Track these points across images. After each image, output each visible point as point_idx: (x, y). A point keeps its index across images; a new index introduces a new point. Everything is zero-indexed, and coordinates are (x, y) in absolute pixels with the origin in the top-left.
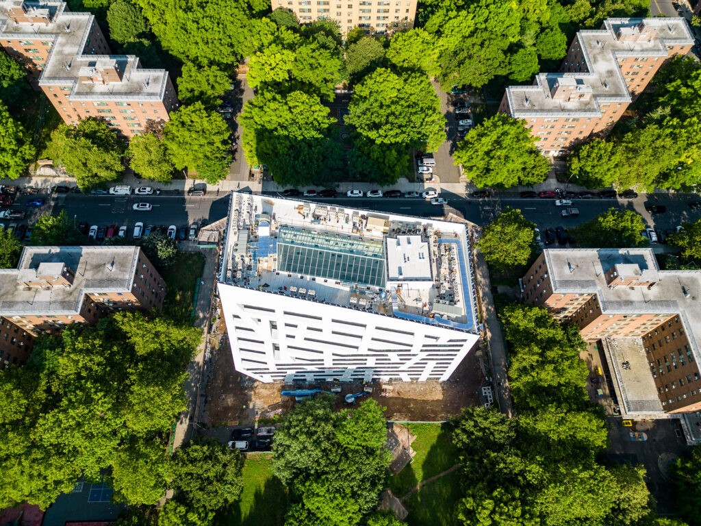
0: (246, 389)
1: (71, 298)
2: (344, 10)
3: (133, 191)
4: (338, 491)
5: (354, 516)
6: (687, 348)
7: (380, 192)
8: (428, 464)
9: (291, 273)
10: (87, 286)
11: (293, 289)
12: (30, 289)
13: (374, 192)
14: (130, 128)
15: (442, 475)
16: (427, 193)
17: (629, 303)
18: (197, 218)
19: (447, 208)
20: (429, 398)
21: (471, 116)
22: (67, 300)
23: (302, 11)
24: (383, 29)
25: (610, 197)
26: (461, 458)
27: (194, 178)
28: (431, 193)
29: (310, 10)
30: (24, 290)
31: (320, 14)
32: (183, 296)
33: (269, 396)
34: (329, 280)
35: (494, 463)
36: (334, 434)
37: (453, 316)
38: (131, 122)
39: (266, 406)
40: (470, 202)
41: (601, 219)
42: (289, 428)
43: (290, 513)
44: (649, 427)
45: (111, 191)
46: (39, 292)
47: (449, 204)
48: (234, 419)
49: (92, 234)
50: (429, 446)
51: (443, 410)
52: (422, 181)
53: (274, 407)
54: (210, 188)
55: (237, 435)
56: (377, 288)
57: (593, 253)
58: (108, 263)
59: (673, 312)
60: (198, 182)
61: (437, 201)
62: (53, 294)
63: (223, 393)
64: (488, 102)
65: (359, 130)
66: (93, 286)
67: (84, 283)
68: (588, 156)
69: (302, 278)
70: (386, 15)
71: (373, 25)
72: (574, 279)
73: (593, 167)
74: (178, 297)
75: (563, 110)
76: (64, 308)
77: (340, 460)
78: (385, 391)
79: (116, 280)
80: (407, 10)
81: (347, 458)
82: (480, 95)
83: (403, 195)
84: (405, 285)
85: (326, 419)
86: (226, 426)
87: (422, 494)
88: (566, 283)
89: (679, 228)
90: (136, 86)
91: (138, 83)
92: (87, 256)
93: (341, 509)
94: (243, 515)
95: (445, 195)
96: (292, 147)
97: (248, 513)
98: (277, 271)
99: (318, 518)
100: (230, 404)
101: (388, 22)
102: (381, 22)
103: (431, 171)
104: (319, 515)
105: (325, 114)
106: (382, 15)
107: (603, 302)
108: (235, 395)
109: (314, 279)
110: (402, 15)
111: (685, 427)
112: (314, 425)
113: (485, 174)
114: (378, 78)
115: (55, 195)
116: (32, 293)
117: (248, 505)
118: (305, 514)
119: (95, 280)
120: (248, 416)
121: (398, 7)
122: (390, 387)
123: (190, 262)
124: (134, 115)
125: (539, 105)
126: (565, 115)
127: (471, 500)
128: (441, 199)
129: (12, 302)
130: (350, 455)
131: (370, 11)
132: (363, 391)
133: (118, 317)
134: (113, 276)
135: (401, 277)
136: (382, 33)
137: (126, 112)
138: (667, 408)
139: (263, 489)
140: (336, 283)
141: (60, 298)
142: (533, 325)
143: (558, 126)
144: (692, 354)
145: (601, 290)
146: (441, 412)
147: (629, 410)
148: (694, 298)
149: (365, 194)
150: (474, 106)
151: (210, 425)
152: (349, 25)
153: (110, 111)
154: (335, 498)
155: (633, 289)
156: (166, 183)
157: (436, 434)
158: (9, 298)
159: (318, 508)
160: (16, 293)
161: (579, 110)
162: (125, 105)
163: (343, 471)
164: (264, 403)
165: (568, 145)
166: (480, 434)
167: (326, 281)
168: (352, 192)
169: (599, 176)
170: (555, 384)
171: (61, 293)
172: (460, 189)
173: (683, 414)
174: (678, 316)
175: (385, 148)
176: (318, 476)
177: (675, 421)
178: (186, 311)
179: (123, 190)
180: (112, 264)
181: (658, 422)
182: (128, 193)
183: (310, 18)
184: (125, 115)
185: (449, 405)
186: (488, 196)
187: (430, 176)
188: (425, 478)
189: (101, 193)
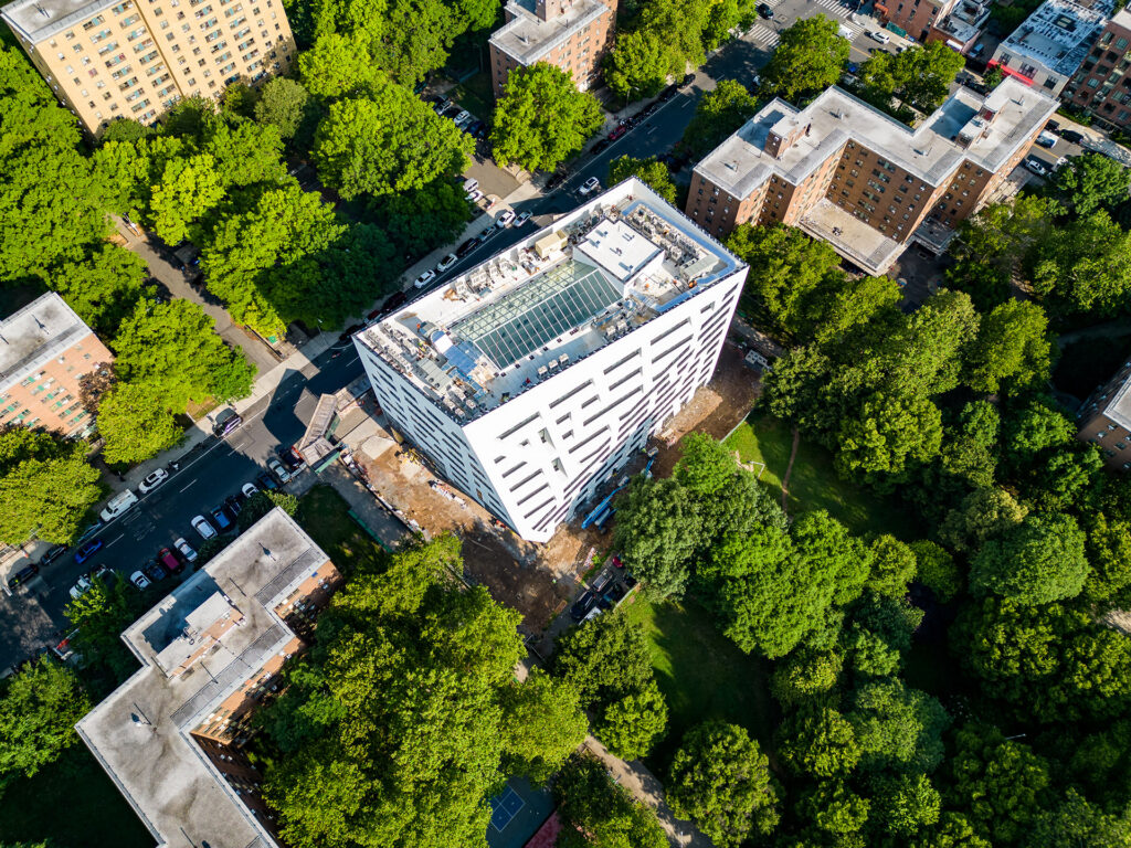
0: (534, 566)
1: (262, 630)
2: (197, 72)
3: (137, 493)
4: (749, 534)
5: (784, 540)
6: (882, 162)
7: (452, 255)
8: (772, 465)
9: (517, 362)
10: (265, 601)
11: (543, 370)
12: (190, 672)
13: (445, 260)
14: (58, 413)
15: (792, 462)
16: (503, 219)
17: (805, 160)
18: (265, 453)
19: (537, 220)
20: (711, 409)
21: (459, 107)
22: (258, 636)
23: (137, 109)
24: (259, 70)
25: (673, 95)
26: (802, 421)
27: (204, 413)
28: (506, 216)
29: (147, 102)
30: (183, 679)
31: (164, 100)
32: (352, 545)
33: (564, 551)
34: (561, 337)
35: (837, 393)
36: (694, 491)
37: (710, 268)
38: (54, 401)
39: (573, 561)
40: (553, 197)
41: (706, 108)
42: (643, 532)
43: (728, 598)
44: (898, 270)
45: (106, 516)
46: (209, 663)
47: (536, 213)
48: (556, 603)
49: (145, 584)
50: (756, 448)
51: (734, 408)
52: (482, 212)
53: (583, 554)
54: (241, 406)
55: (579, 611)
56: (615, 305)
57: (734, 140)
58: (260, 555)
59: (841, 142)
60: (214, 414)
61: (520, 219)
62: (232, 648)
63: (516, 592)
64: (462, 80)
65: (376, 194)
66: (273, 595)
67: (256, 601)
68: (628, 61)
69: (532, 358)
70: (252, 48)
71: (244, 72)
72: (743, 175)
73: (641, 69)
74: (348, 552)
75: (567, 26)
76: (265, 647)
77: (726, 506)
78: (667, 440)
79: (294, 563)
80: (277, 26)
81: (728, 498)
82: (444, 79)
83: (478, 241)
84: (642, 276)
85: (670, 487)
86: (555, 618)
87: (793, 493)
88: (742, 183)
89: (756, 79)
90: (28, 342)
91: (26, 336)
92: (222, 573)
93: (768, 545)
94: (668, 672)
95: (520, 208)
96: (322, 265)
97: (669, 665)
98: (500, 373)
99: (758, 574)
100: (534, 595)
101: (260, 56)
102: (252, 62)
103: (481, 194)
104: (756, 570)
105: (318, 203)
106: (247, 51)
107: (788, 175)
108: (531, 582)
109: (546, 349)
110: (273, 37)
111: (925, 244)
112: (664, 504)
113: (549, 150)
114: (345, 116)
115: (25, 590)
116: (200, 672)
117: (662, 659)
118: (743, 583)
119: (266, 586)
120: (567, 587)
121: (263, 29)
122: (670, 431)
123: (316, 505)
124: (56, 384)
125: (539, 36)
126: (572, 32)
127: (850, 441)
128: (523, 215)
129: (185, 705)
130: (727, 494)
131: (229, 55)
132: (650, 459)
133: (338, 601)
134: (284, 564)
135: (633, 270)
136: (261, 76)
137: (41, 388)
138: (899, 240)
139: (659, 631)
140: (572, 333)
141: (246, 643)
142: (752, 245)
143: (573, 47)
144: (891, 164)
145: (772, 167)
146: (735, 412)
147: (876, 266)
148: (847, 116)
149: (436, 271)
150: (451, 94)
151: (540, 633)
152: (215, 89)
153: (16, 405)
154: (755, 540)
155: (796, 146)
156: (181, 442)
157: (751, 433)
158: (174, 706)
159: (749, 565)
160: (176, 692)
161: (582, 16)
162: (38, 377)
163: (737, 511)
164: (568, 560)
165: (591, 67)
166: (799, 384)
167: (559, 341)
168: (421, 280)
169: (652, 76)
170: (820, 279)
171: (241, 637)
172: (529, 191)
173: (914, 234)
174: (850, 141)
175: (432, 189)
176: (719, 541)
177: (914, 247)
178: (375, 555)
179: (124, 501)
180: (267, 552)
181: (901, 260)
182: (134, 499)
183: (153, 113)
184: (42, 395)
185: (735, 399)
186: (564, 177)
187: (484, 201)
188: (782, 477)
189: (94, 530)
